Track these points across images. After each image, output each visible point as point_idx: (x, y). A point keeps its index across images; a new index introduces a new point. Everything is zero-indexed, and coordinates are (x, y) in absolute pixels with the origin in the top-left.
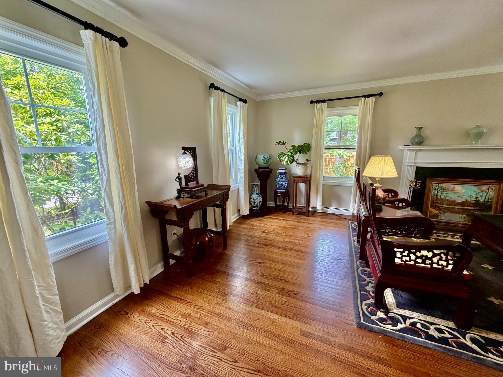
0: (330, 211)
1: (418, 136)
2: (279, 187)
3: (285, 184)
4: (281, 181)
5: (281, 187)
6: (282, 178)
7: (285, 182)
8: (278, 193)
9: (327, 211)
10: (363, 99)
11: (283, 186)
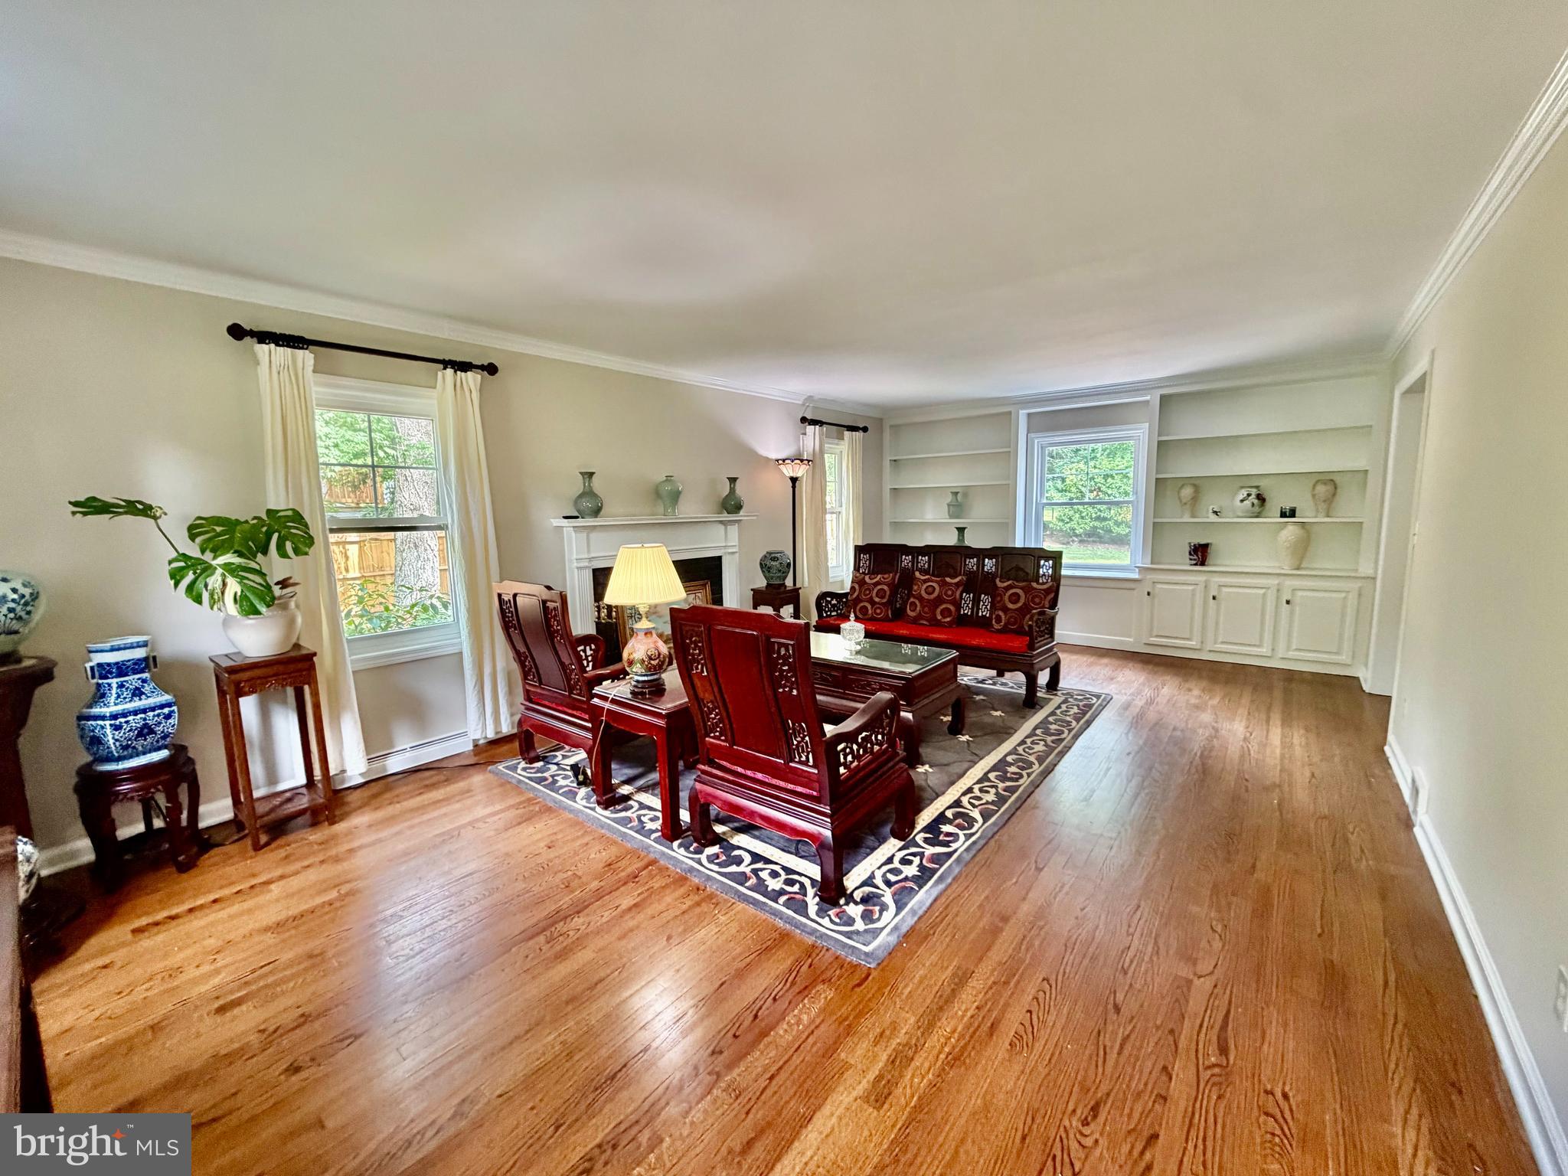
0: (395, 764)
1: (588, 493)
2: (125, 748)
3: (168, 717)
4: (135, 713)
5: (139, 744)
6: (138, 693)
7: (162, 707)
8: (121, 782)
9: (384, 768)
10: (449, 371)
11: (152, 731)
